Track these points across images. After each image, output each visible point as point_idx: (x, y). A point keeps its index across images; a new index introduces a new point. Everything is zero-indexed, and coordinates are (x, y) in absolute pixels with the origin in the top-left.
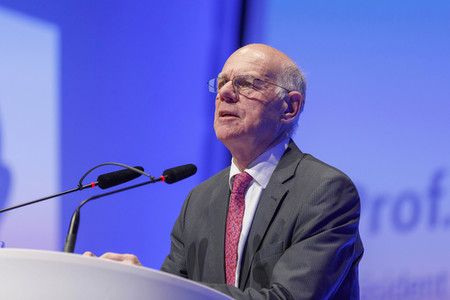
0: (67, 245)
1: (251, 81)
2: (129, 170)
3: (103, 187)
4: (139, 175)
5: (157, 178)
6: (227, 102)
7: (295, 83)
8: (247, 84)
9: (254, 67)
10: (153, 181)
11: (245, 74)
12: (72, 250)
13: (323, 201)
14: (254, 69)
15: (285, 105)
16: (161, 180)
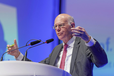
4: (40, 42)
7: (72, 21)
10: (44, 43)
11: (60, 23)
16: (45, 43)
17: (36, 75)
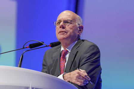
0: (19, 65)
1: (69, 21)
2: (39, 43)
3: (31, 48)
4: (43, 44)
5: (48, 45)
6: (62, 28)
8: (68, 22)
9: (69, 17)
10: (47, 46)
12: (20, 67)
13: (88, 53)
14: (70, 18)
15: (79, 29)
16: (49, 46)
17: (33, 87)
